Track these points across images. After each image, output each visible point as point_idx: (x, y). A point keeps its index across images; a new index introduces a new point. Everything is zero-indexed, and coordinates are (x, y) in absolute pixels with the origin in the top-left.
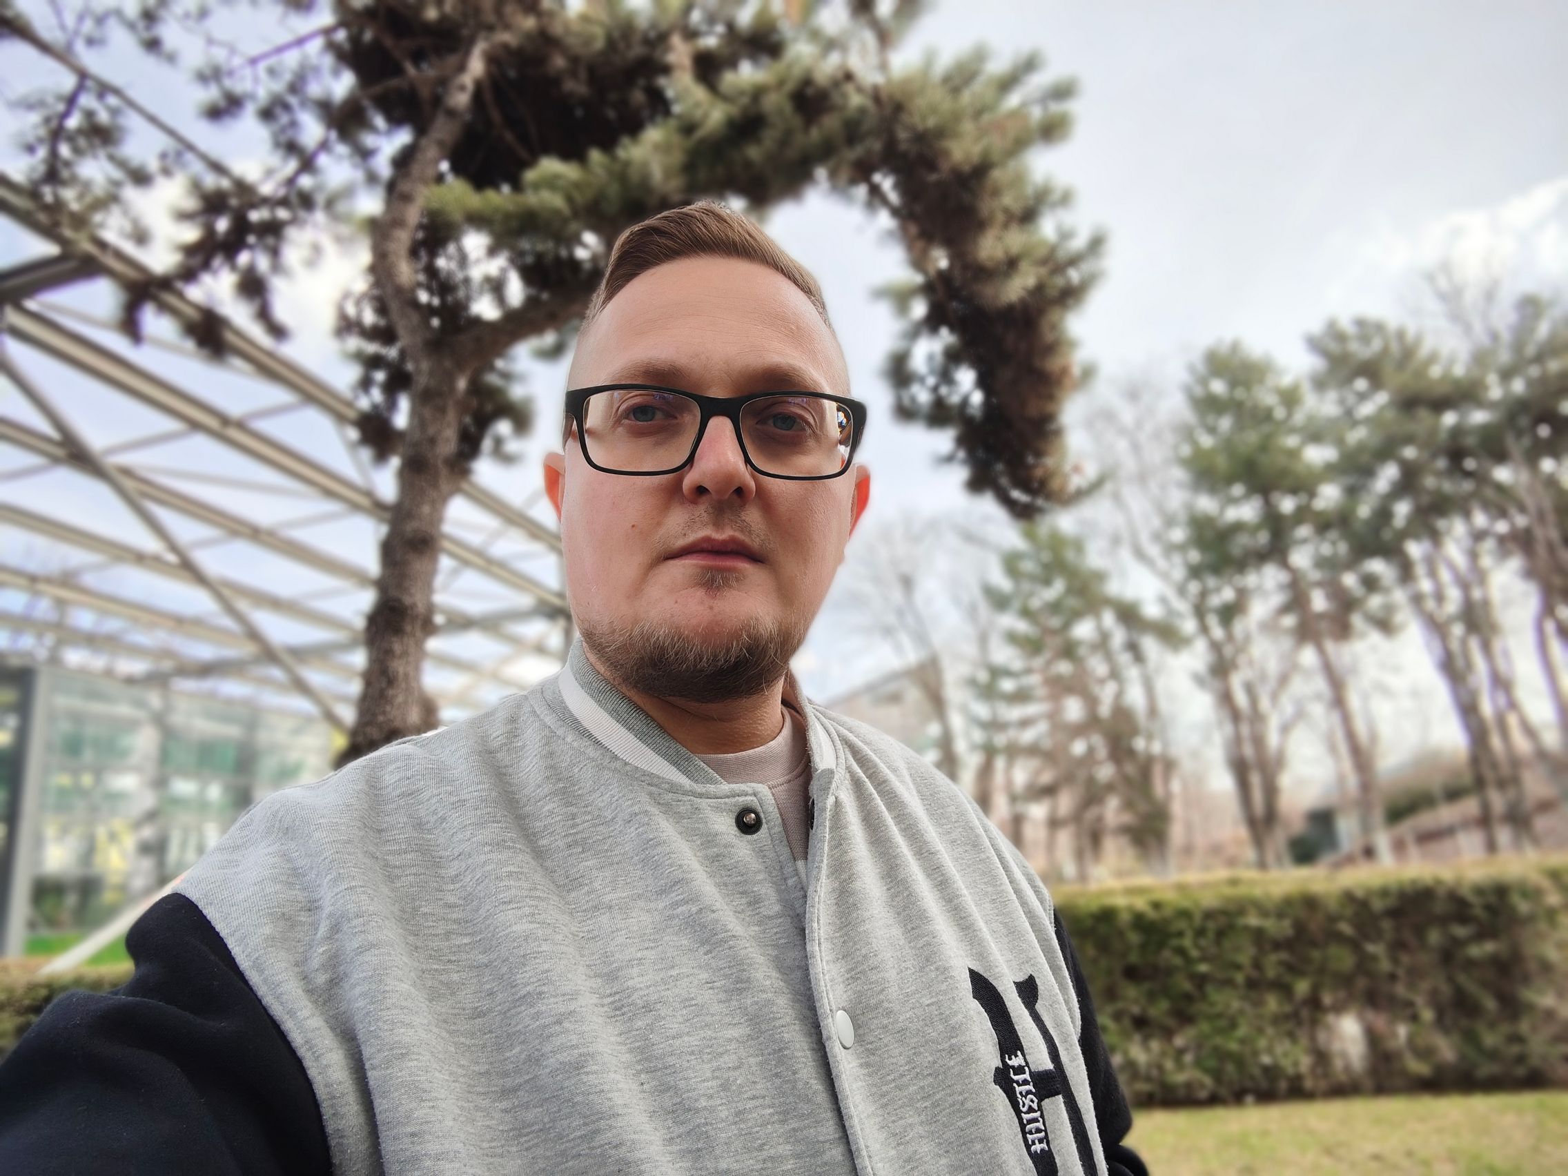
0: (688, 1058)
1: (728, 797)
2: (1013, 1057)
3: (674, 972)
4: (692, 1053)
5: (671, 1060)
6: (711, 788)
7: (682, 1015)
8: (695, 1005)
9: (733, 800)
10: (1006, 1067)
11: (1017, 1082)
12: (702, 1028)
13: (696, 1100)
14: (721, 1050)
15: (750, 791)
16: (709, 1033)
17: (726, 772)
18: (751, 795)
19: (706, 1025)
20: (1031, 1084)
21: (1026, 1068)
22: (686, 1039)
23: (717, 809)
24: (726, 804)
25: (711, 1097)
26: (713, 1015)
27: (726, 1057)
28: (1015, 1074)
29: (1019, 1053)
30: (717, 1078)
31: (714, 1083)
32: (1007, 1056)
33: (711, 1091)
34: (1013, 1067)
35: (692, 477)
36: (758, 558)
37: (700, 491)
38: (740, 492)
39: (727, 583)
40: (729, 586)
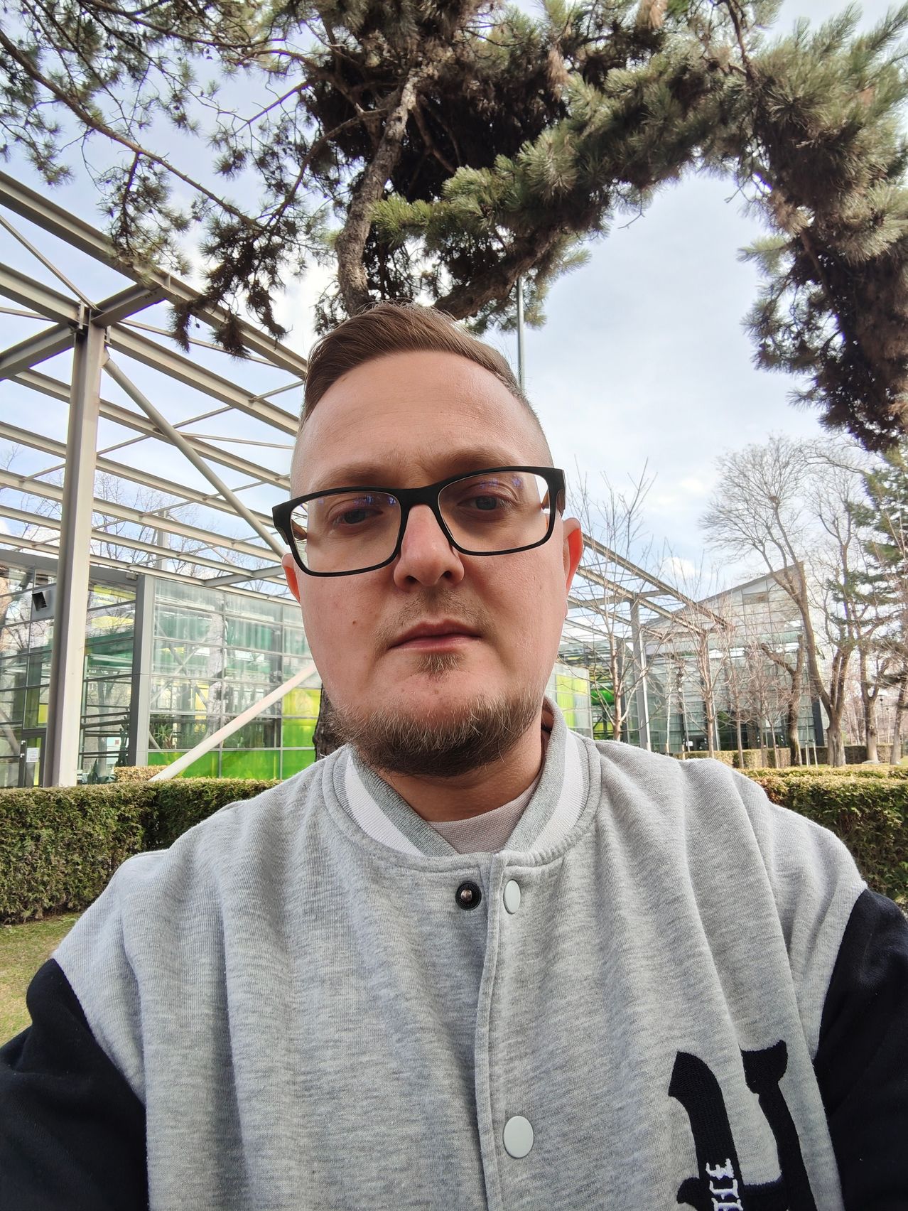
2: (718, 1166)
10: (705, 1178)
11: (718, 1198)
20: (739, 1201)
21: (735, 1182)
28: (715, 1187)
29: (728, 1162)
32: (708, 1165)
34: (715, 1179)
35: (400, 569)
36: (475, 634)
37: (410, 580)
38: (449, 575)
39: (447, 664)
40: (451, 668)
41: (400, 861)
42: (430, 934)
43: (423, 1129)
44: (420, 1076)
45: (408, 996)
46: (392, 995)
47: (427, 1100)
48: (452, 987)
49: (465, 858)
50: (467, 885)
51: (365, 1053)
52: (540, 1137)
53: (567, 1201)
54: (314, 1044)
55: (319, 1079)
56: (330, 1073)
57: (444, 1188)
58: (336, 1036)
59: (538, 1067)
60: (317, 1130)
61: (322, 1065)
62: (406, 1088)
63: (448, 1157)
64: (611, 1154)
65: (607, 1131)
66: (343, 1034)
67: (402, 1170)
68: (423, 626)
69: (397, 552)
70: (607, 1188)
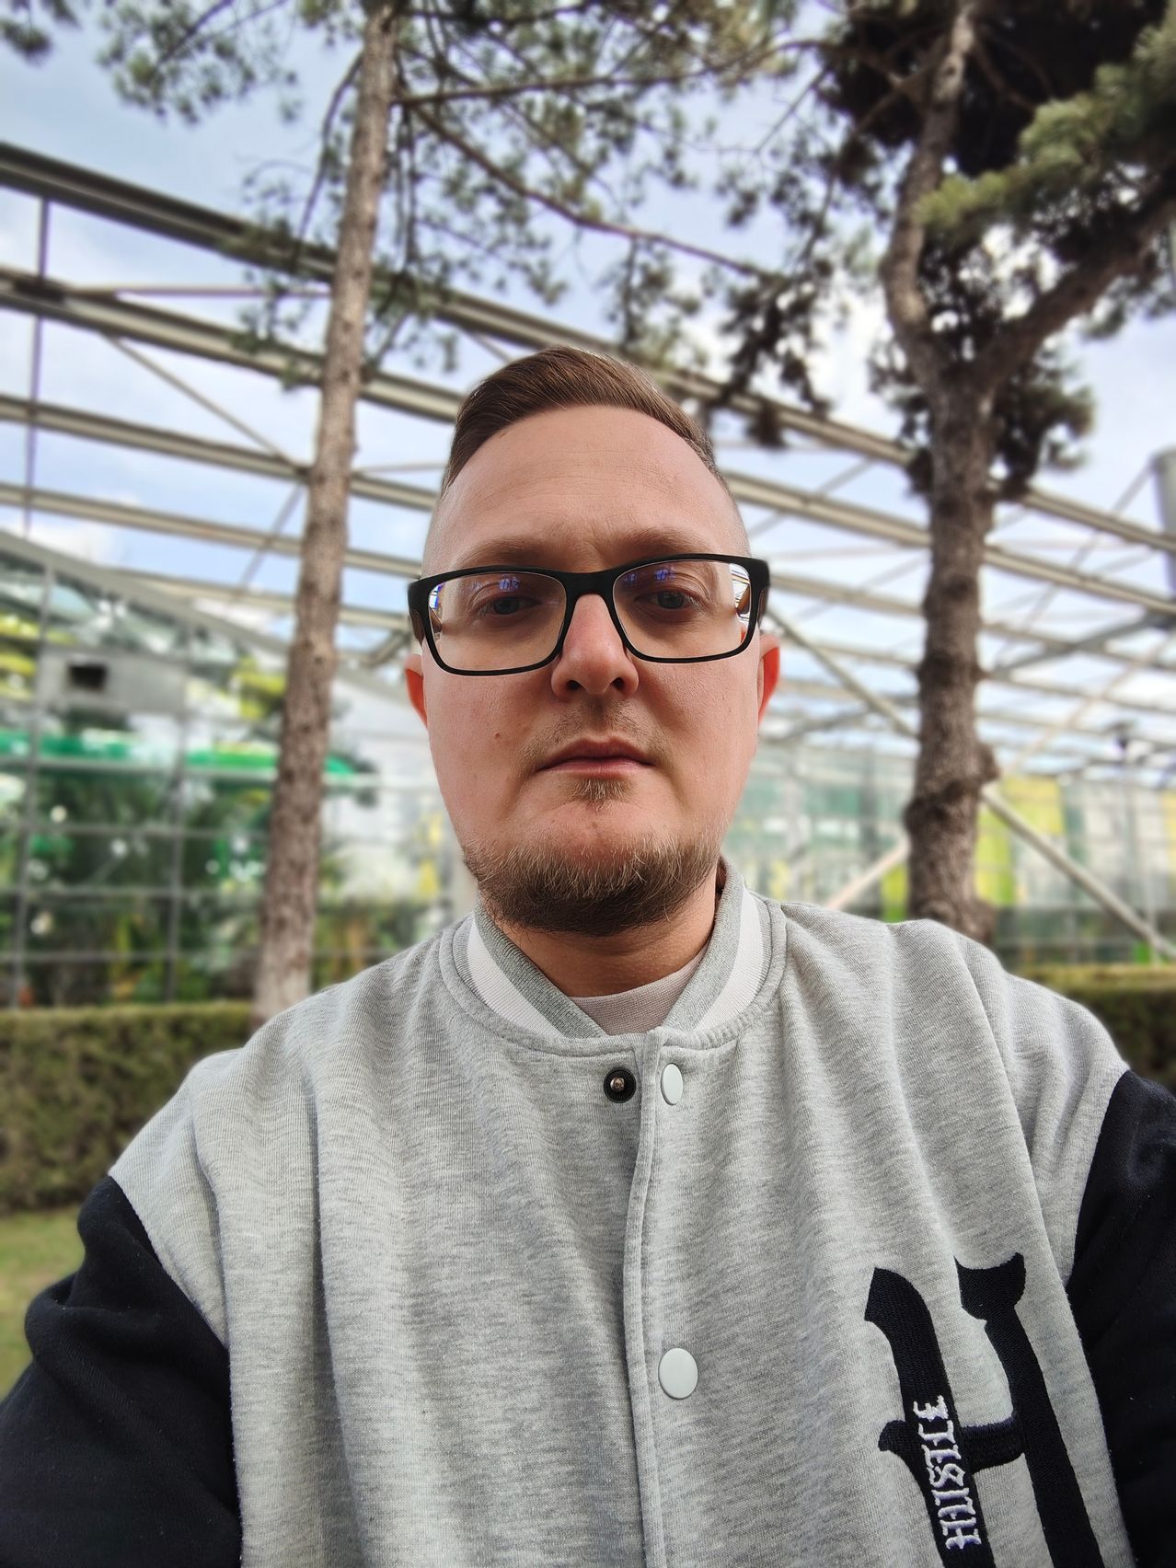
0: (480, 1390)
1: (598, 1054)
2: (928, 1405)
3: (488, 1279)
4: (485, 1385)
5: (459, 1390)
6: (579, 1043)
7: (484, 1335)
8: (502, 1324)
9: (603, 1058)
10: (912, 1419)
11: (931, 1445)
12: (504, 1354)
13: (477, 1445)
14: (520, 1385)
15: (626, 1045)
16: (510, 1361)
17: (606, 1020)
18: (627, 1050)
19: (510, 1351)
20: (956, 1447)
21: (950, 1424)
22: (482, 1366)
23: (577, 1070)
24: (592, 1063)
25: (495, 1443)
26: (520, 1339)
27: (524, 1395)
28: (926, 1431)
29: (941, 1399)
30: (509, 1420)
31: (505, 1427)
32: (916, 1404)
33: (497, 1436)
34: (925, 1421)
35: (560, 671)
36: (647, 761)
37: (572, 686)
38: (620, 683)
39: (611, 794)
40: (614, 797)
41: (536, 1045)
42: (572, 1131)
43: (560, 1362)
44: (558, 1298)
45: (543, 1203)
46: (524, 1201)
47: (565, 1327)
48: (599, 1194)
49: (616, 1040)
50: (618, 1071)
51: (489, 1272)
52: (706, 1375)
53: (738, 1451)
54: (426, 1260)
55: (432, 1302)
56: (446, 1295)
57: (584, 1433)
58: (454, 1251)
59: (704, 1290)
60: (429, 1362)
61: (436, 1286)
62: (539, 1315)
63: (590, 1395)
64: (793, 1394)
65: (789, 1366)
66: (463, 1249)
67: (534, 1410)
68: (584, 744)
69: (558, 652)
70: (787, 1436)
